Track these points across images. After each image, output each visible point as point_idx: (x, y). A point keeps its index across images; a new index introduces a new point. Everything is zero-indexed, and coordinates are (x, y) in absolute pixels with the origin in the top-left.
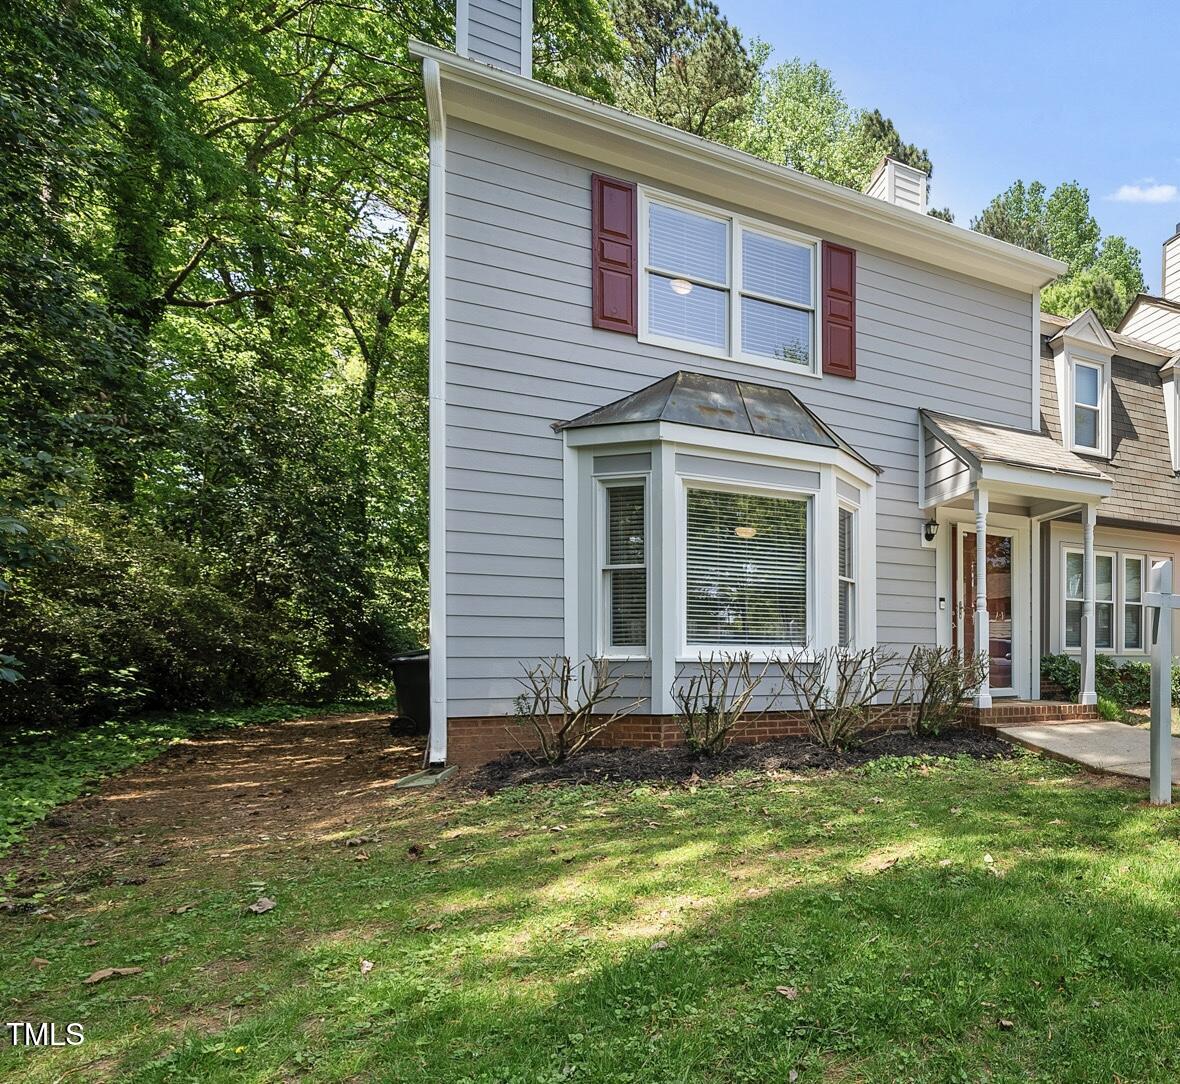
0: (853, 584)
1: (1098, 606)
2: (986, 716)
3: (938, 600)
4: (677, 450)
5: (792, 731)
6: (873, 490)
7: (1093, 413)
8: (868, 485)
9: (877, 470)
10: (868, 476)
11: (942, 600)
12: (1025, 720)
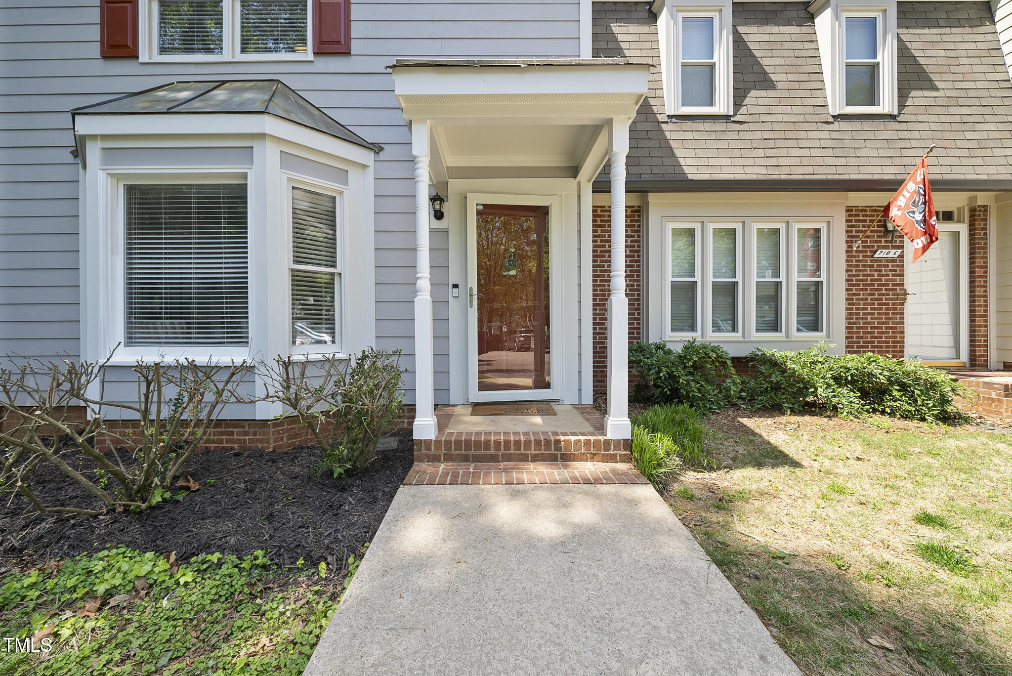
0: (340, 274)
1: (715, 285)
2: (424, 452)
3: (451, 286)
4: (99, 145)
5: (228, 441)
6: (371, 172)
7: (708, 70)
8: (365, 166)
9: (376, 148)
10: (365, 157)
11: (455, 286)
12: (494, 459)
